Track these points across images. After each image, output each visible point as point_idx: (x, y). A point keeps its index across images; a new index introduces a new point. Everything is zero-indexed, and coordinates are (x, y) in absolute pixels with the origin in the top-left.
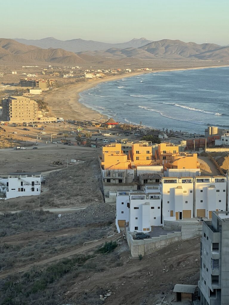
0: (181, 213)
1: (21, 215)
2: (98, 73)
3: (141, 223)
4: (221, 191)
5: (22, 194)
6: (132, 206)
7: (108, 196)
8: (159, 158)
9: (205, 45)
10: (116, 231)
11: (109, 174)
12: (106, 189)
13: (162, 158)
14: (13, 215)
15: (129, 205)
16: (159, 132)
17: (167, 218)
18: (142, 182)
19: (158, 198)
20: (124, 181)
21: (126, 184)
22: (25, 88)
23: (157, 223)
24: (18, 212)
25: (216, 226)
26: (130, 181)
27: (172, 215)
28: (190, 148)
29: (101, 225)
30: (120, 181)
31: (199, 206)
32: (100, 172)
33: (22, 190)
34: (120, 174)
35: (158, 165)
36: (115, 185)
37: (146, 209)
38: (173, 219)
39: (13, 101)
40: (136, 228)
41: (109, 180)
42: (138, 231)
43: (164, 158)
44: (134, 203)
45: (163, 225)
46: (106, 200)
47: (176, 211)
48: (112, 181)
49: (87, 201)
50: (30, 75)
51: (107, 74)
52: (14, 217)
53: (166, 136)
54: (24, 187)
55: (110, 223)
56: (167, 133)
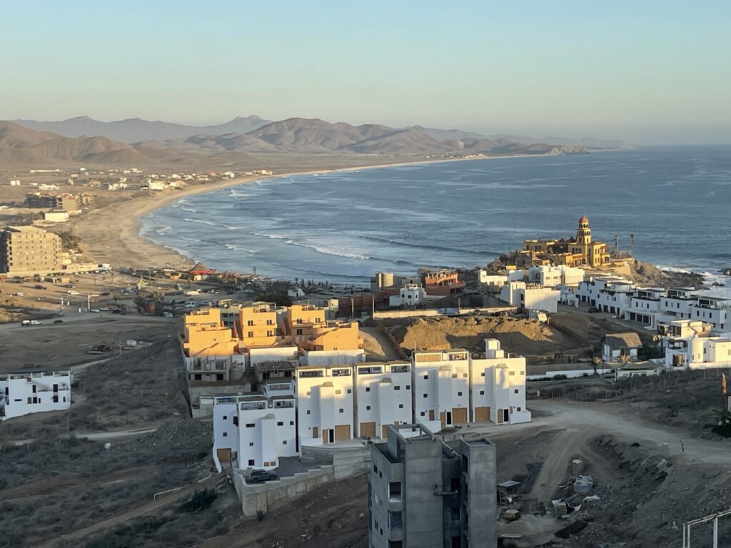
0: (332, 431)
1: (34, 448)
2: (174, 180)
3: (260, 452)
4: (403, 388)
5: (34, 408)
6: (242, 423)
7: (197, 406)
8: (289, 333)
9: (366, 128)
10: (213, 469)
11: (199, 365)
12: (194, 392)
13: (294, 332)
14: (18, 448)
15: (236, 421)
16: (288, 285)
17: (307, 441)
18: (261, 378)
19: (290, 406)
20: (227, 377)
21: (231, 382)
22: (36, 211)
23: (289, 452)
24: (29, 441)
25: (394, 452)
26: (238, 376)
27: (315, 436)
28: (344, 313)
29: (187, 459)
30: (220, 376)
31: (364, 417)
32: (182, 363)
33: (35, 400)
34: (220, 365)
35: (289, 344)
36: (210, 384)
37: (269, 427)
38: (319, 443)
39: (14, 236)
40: (251, 463)
41: (198, 377)
42: (255, 468)
43: (300, 332)
44: (245, 417)
45: (300, 454)
46: (195, 413)
47: (323, 428)
48: (205, 378)
49: (160, 416)
50: (45, 187)
51: (189, 182)
52: (21, 451)
53: (301, 293)
54: (39, 395)
55: (205, 454)
56: (303, 286)
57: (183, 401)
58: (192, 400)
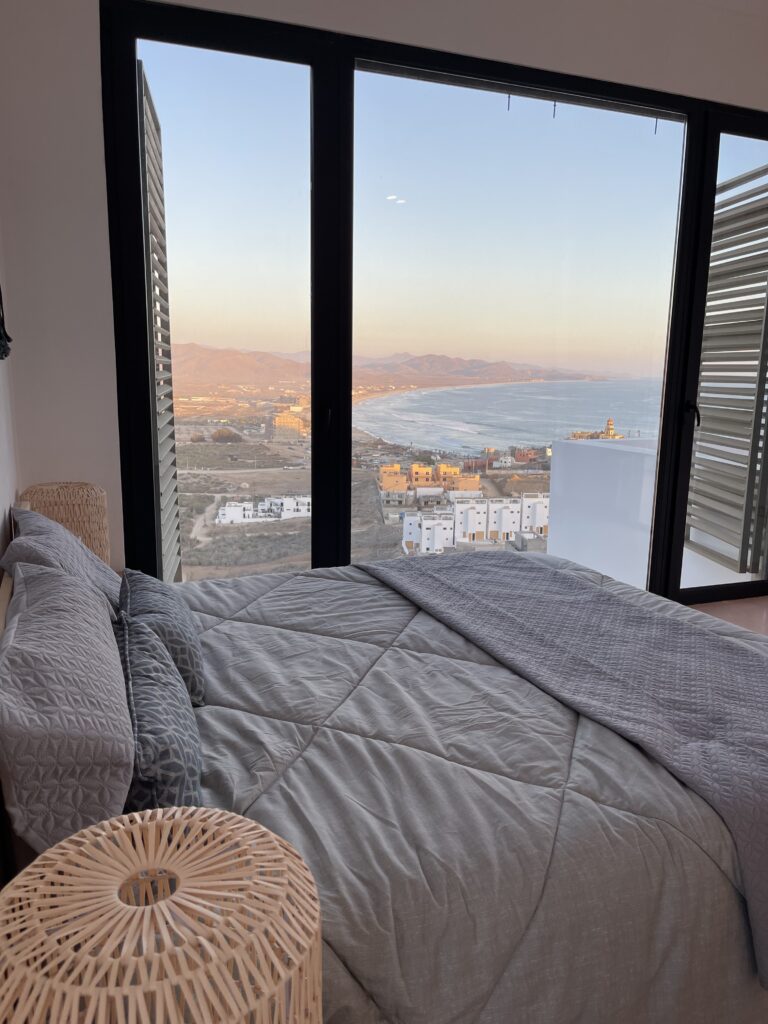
0: (474, 535)
1: (300, 536)
2: (360, 389)
3: (433, 543)
5: (297, 515)
6: (424, 528)
7: (387, 518)
8: (438, 480)
9: (472, 362)
10: (403, 552)
11: (388, 495)
12: (386, 510)
13: (442, 479)
14: (291, 536)
15: (420, 526)
16: (431, 453)
17: (460, 539)
18: (423, 504)
19: (450, 519)
20: (404, 503)
21: (406, 506)
22: (285, 405)
23: (449, 544)
24: (296, 532)
25: (519, 546)
26: (410, 502)
27: (464, 536)
28: (468, 469)
29: (387, 546)
30: (400, 502)
31: (492, 527)
32: (378, 493)
33: (298, 510)
34: (400, 496)
35: (439, 486)
36: (395, 506)
37: (439, 530)
38: (466, 540)
39: (277, 419)
40: (428, 549)
41: (388, 502)
42: (430, 552)
43: (445, 480)
44: (426, 523)
45: (455, 546)
46: (386, 522)
47: (469, 532)
48: (391, 503)
49: (367, 522)
50: (288, 391)
51: (369, 391)
52: (293, 538)
53: (439, 458)
54: (300, 507)
55: (396, 544)
56: (440, 454)
57: (379, 515)
58: (385, 514)
